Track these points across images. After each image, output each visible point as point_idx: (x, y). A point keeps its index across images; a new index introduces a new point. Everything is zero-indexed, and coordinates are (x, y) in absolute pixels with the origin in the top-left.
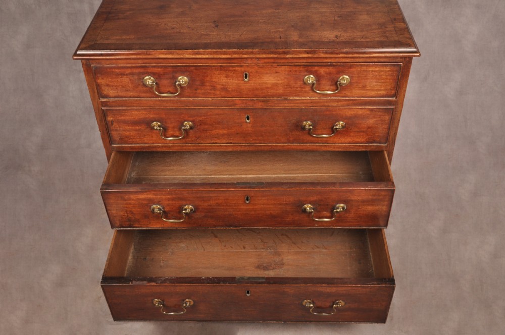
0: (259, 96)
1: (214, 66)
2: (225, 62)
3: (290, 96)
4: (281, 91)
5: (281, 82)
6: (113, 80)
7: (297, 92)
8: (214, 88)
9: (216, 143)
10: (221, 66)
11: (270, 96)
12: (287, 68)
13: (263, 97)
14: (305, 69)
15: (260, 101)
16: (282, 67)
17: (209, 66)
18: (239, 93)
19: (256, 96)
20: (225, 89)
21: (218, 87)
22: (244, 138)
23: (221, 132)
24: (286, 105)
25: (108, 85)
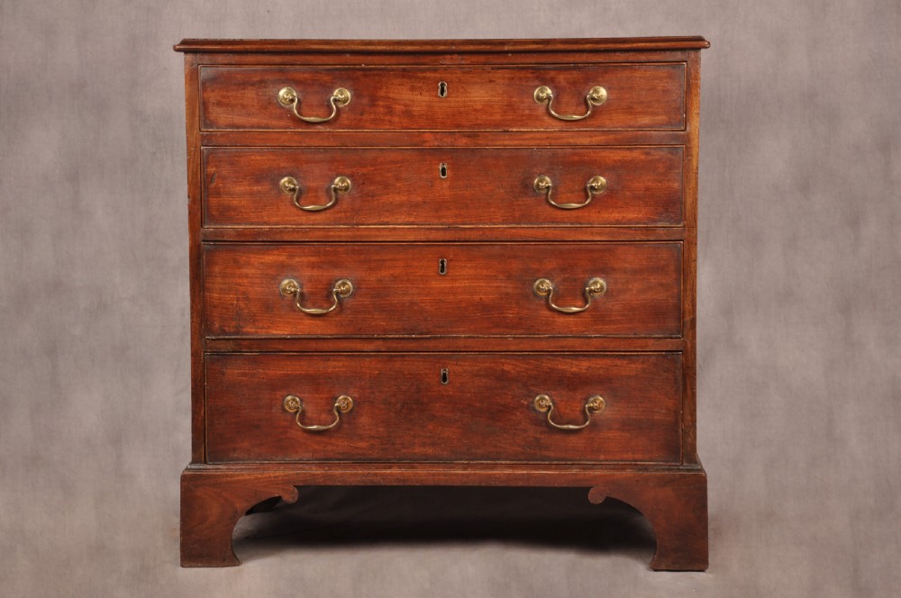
0: (463, 127)
1: (393, 70)
2: (411, 61)
3: (512, 127)
4: (498, 117)
5: (497, 99)
6: (229, 94)
7: (524, 118)
8: (390, 110)
9: (387, 224)
10: (404, 70)
11: (479, 125)
12: (507, 74)
13: (469, 127)
14: (535, 75)
15: (465, 136)
16: (500, 71)
17: (385, 69)
18: (431, 119)
19: (458, 126)
20: (408, 114)
21: (399, 108)
22: (436, 212)
23: (398, 199)
24: (506, 142)
25: (219, 104)
